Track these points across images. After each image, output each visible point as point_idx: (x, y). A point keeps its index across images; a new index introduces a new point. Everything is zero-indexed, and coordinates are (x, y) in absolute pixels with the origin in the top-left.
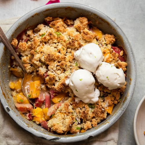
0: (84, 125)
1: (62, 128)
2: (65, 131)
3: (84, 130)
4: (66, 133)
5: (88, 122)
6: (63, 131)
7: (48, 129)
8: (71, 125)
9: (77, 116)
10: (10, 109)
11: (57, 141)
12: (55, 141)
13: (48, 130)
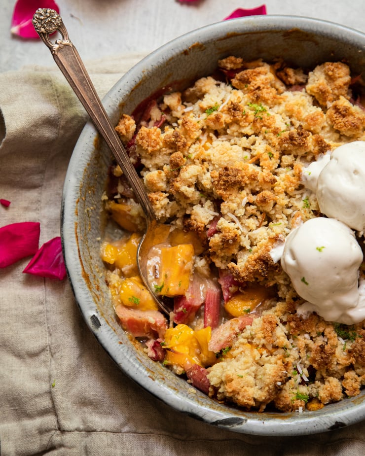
0: (319, 387)
1: (253, 392)
2: (261, 400)
3: (320, 402)
4: (264, 407)
5: (331, 379)
6: (255, 400)
7: (210, 389)
8: (279, 384)
9: (300, 358)
10: (102, 322)
11: (236, 427)
12: (228, 426)
13: (210, 394)
